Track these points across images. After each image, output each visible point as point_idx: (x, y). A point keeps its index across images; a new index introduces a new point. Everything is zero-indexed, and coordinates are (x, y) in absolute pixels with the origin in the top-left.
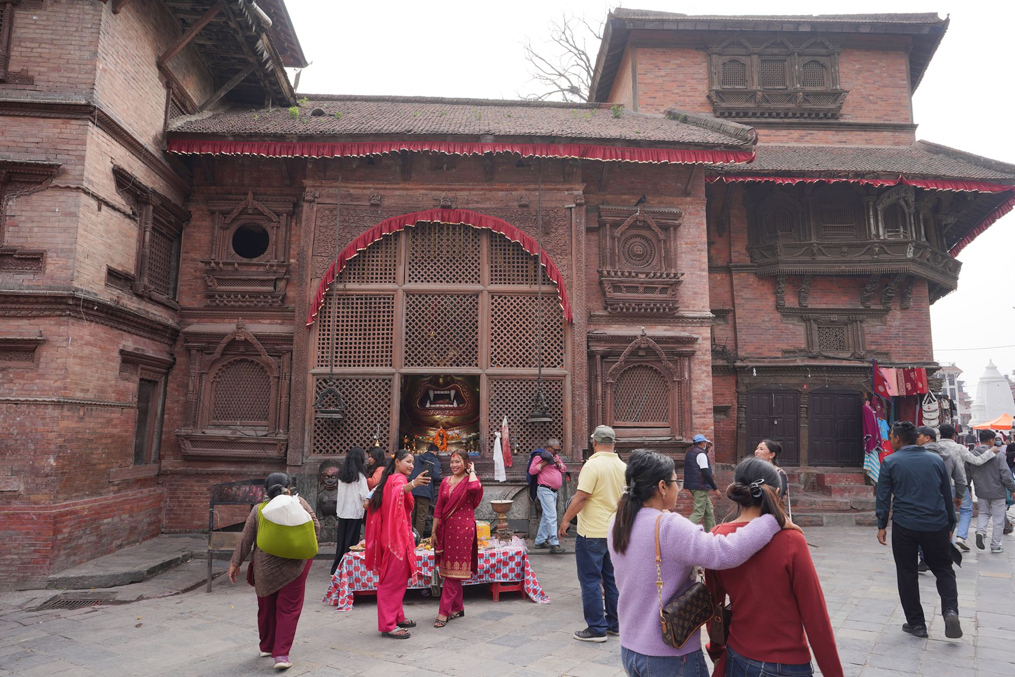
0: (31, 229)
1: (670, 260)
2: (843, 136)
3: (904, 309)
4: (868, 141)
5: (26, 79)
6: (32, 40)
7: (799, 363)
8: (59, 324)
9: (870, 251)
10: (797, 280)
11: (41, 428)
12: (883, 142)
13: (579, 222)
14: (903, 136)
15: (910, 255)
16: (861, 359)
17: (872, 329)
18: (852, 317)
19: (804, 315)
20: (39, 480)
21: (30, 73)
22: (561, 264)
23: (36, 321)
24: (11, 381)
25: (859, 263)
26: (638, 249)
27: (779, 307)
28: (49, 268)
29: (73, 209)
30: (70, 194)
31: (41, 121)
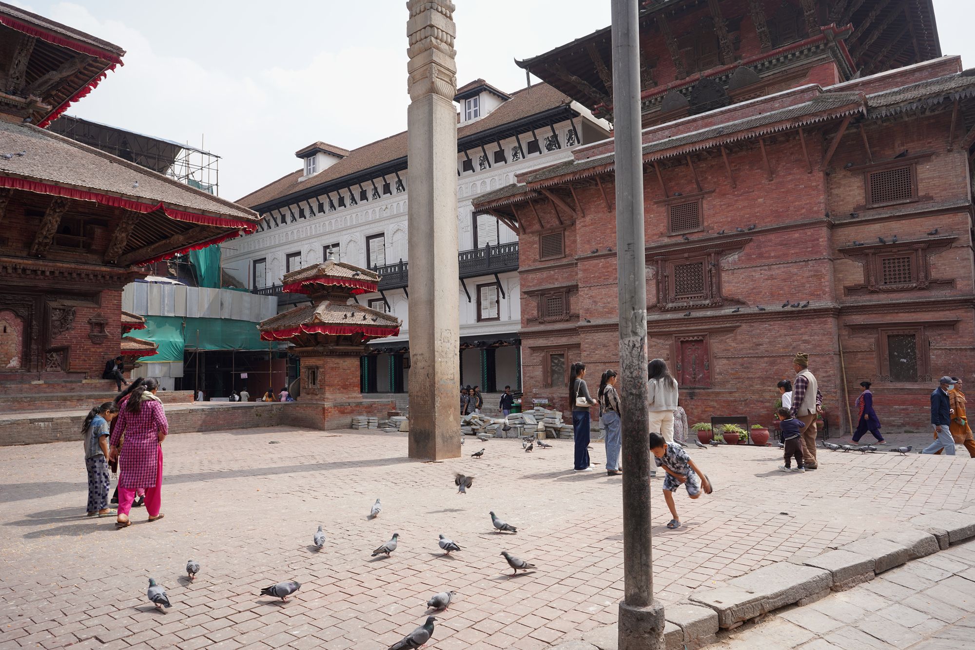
0: (945, 269)
5: (928, 198)
6: (928, 178)
8: (966, 312)
11: (965, 361)
20: (969, 384)
21: (931, 195)
23: (954, 311)
24: (945, 340)
28: (959, 286)
29: (966, 256)
30: (963, 249)
31: (941, 217)
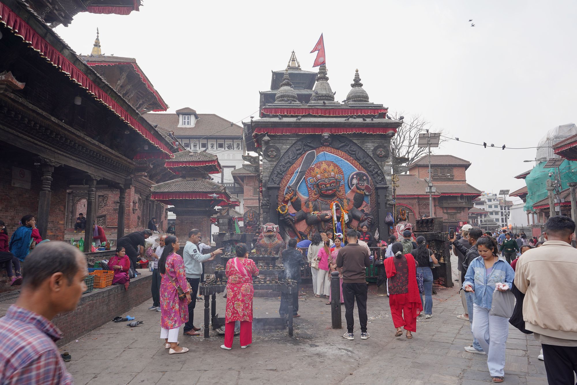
1: (429, 209)
2: (454, 182)
3: (464, 212)
4: (458, 183)
7: (447, 221)
9: (458, 204)
10: (446, 208)
12: (460, 184)
13: (417, 204)
14: (464, 182)
15: (464, 204)
16: (456, 220)
17: (458, 215)
18: (455, 213)
19: (447, 213)
22: (415, 210)
25: (456, 205)
26: (424, 207)
27: (443, 212)
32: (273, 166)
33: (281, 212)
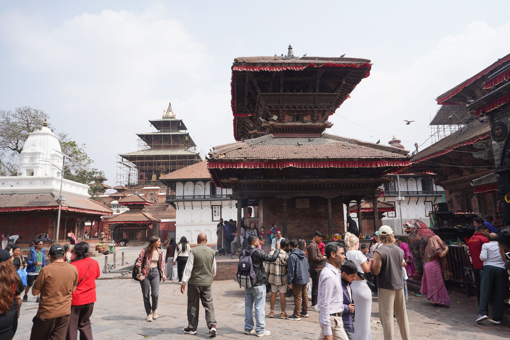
32: (502, 146)
33: (507, 201)
